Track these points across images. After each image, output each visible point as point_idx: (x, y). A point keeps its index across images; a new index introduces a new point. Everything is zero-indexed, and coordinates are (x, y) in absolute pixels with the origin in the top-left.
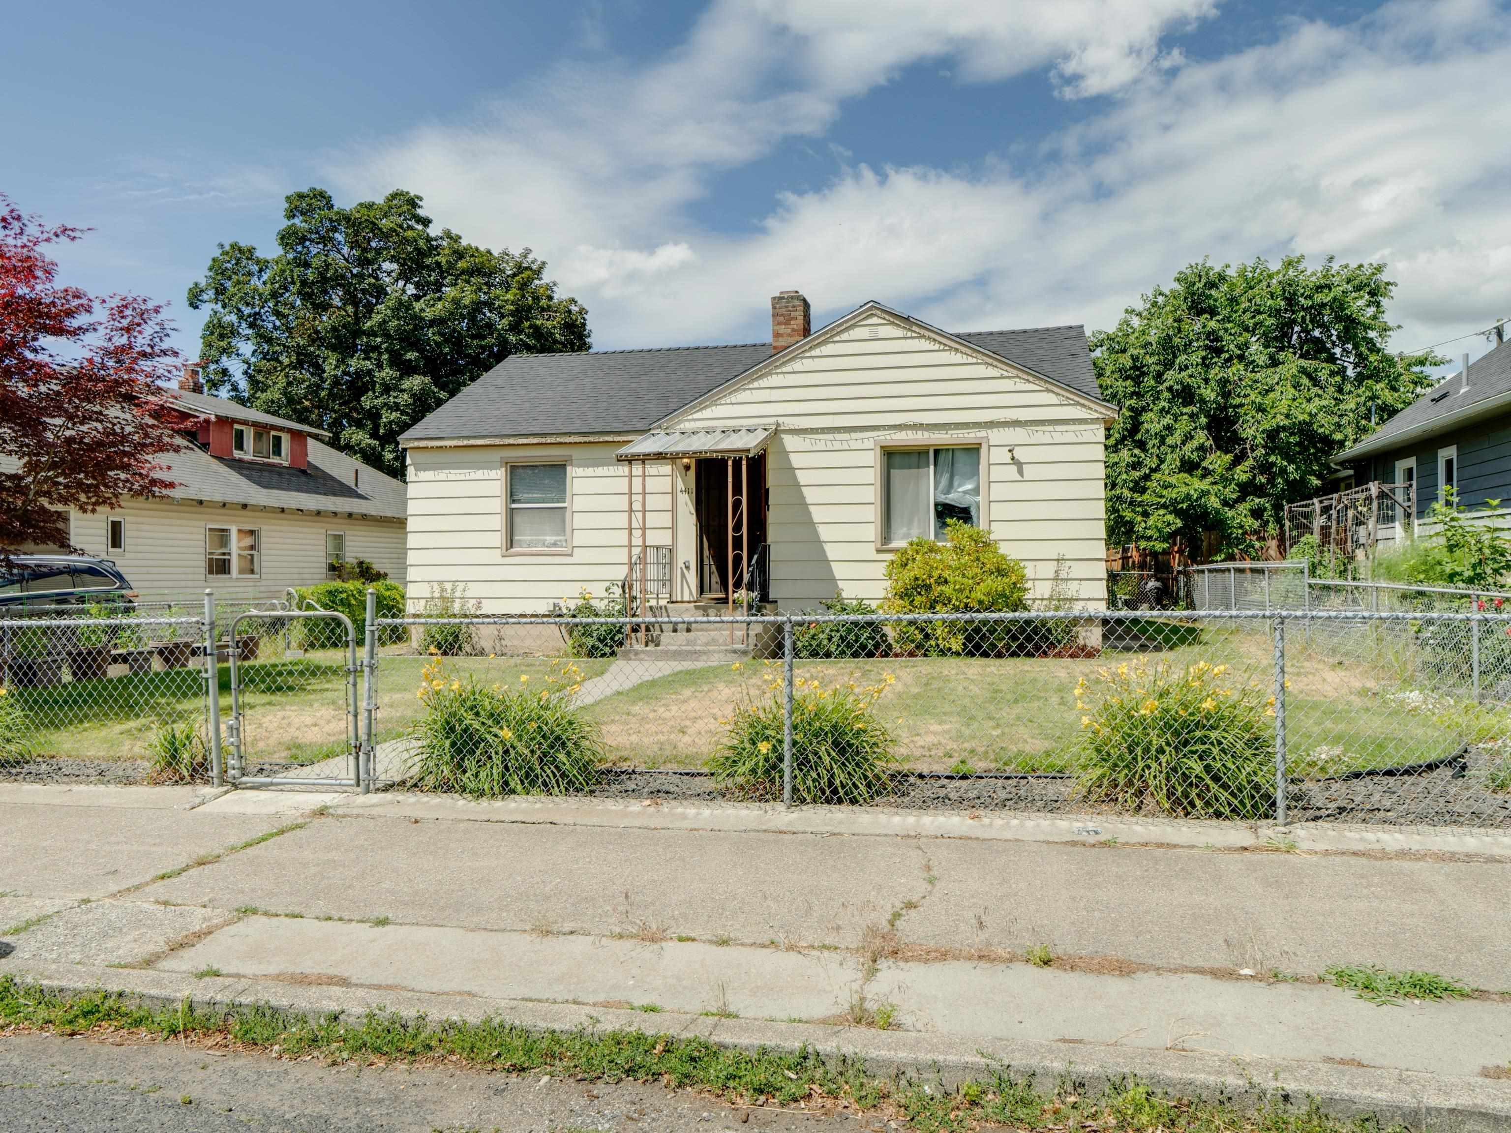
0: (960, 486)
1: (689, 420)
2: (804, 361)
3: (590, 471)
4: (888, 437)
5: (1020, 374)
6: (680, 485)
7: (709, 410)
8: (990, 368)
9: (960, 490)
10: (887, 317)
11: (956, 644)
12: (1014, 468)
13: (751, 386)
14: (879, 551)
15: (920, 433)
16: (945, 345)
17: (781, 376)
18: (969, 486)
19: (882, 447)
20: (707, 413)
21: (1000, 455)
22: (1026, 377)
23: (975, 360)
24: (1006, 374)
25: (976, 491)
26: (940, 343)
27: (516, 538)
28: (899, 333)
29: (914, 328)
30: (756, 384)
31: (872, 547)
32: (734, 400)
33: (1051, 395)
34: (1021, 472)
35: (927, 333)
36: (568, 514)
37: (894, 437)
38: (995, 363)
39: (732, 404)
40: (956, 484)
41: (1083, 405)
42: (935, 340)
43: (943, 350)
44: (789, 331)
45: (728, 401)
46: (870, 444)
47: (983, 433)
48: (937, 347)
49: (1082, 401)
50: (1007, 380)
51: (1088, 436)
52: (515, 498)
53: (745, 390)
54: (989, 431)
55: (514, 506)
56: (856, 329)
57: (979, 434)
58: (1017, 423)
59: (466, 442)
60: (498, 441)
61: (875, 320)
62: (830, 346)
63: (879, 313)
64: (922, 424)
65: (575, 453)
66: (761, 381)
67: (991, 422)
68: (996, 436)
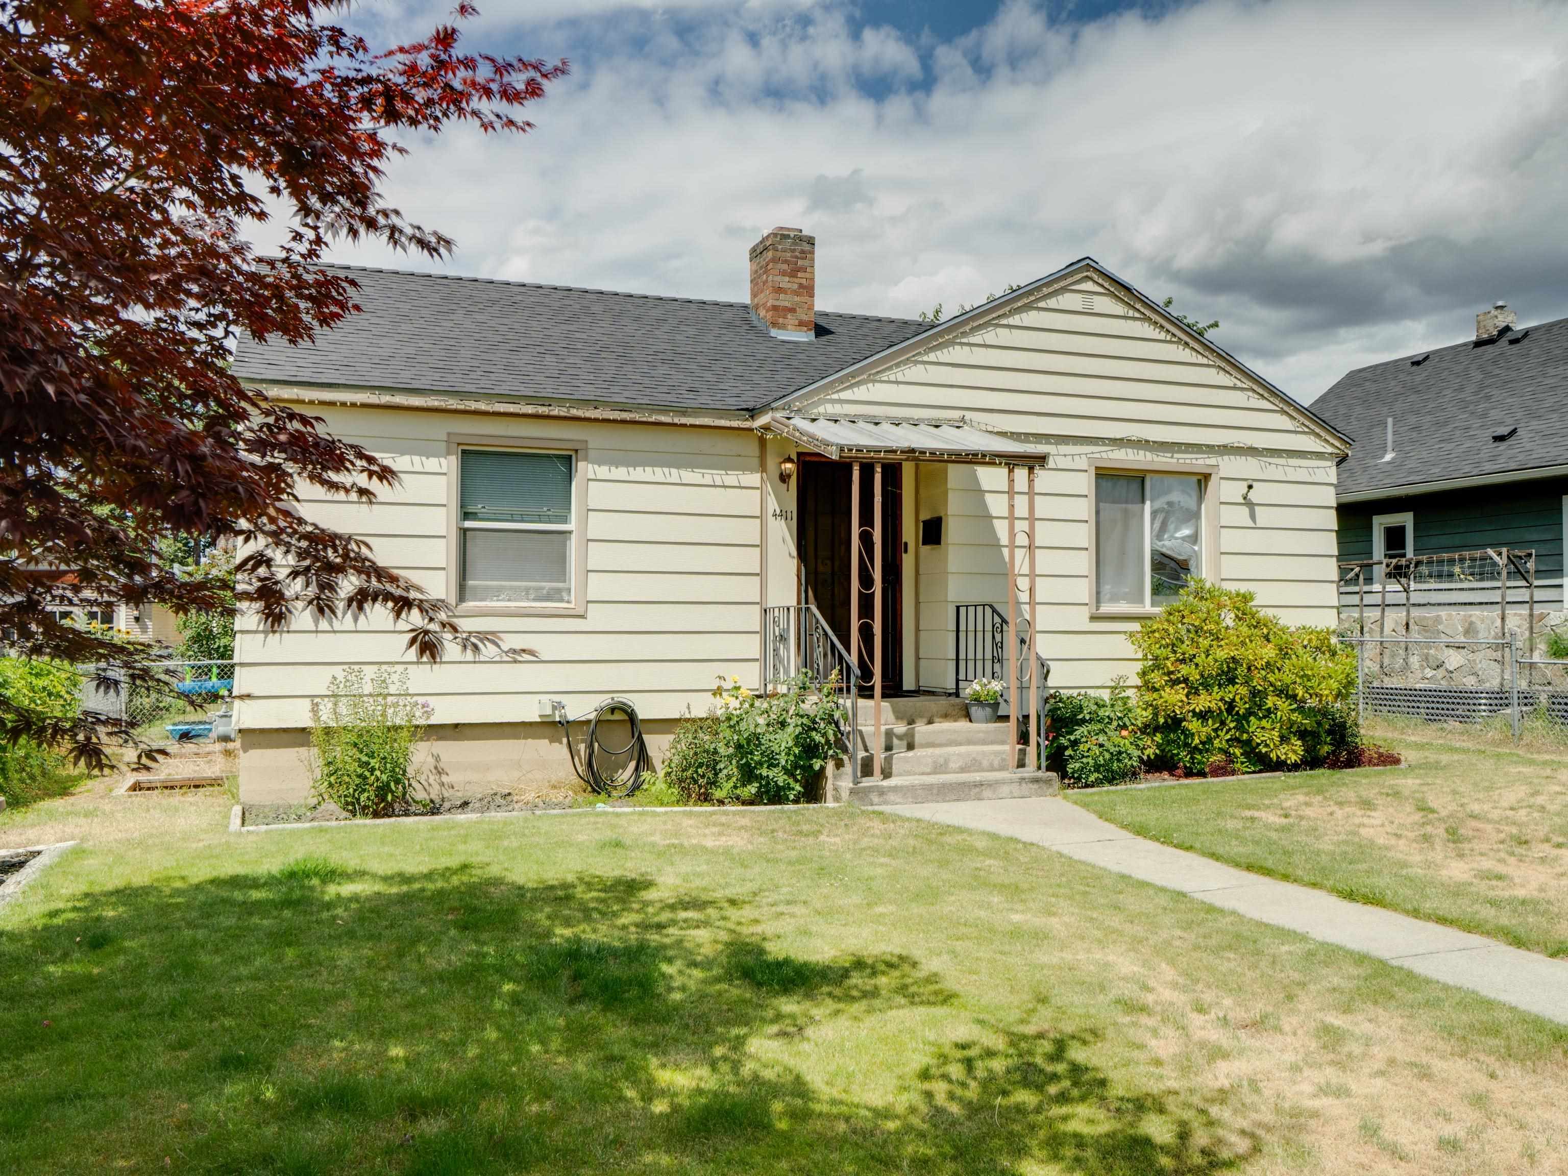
0: (1177, 529)
1: (834, 402)
2: (999, 330)
3: (620, 472)
4: (1104, 455)
5: (1255, 387)
6: (772, 505)
7: (863, 388)
8: (1222, 373)
9: (1178, 535)
10: (1106, 285)
11: (1294, 751)
12: (1245, 510)
13: (925, 358)
14: (1094, 618)
15: (1141, 452)
16: (1174, 335)
17: (966, 348)
18: (1186, 532)
19: (1097, 468)
20: (860, 393)
21: (1234, 491)
22: (1261, 391)
23: (1205, 361)
24: (1239, 384)
25: (1194, 538)
26: (1168, 331)
27: (470, 583)
28: (1120, 309)
29: (1138, 306)
30: (932, 357)
31: (1084, 613)
32: (900, 378)
33: (1285, 418)
34: (1253, 517)
35: (1154, 317)
36: (573, 544)
37: (1112, 455)
38: (1228, 368)
39: (897, 382)
40: (1171, 527)
41: (1318, 435)
42: (1162, 327)
43: (1170, 342)
44: (795, 286)
45: (892, 378)
46: (1083, 463)
47: (1212, 461)
48: (1162, 336)
49: (1317, 430)
50: (1239, 393)
51: (1320, 476)
52: (471, 509)
53: (916, 363)
54: (1220, 459)
55: (468, 524)
56: (1067, 295)
57: (1209, 462)
58: (1252, 451)
59: (386, 399)
60: (453, 403)
61: (1089, 286)
62: (1033, 314)
63: (1095, 277)
64: (1147, 441)
65: (594, 438)
66: (939, 353)
67: (1225, 446)
68: (1228, 465)
